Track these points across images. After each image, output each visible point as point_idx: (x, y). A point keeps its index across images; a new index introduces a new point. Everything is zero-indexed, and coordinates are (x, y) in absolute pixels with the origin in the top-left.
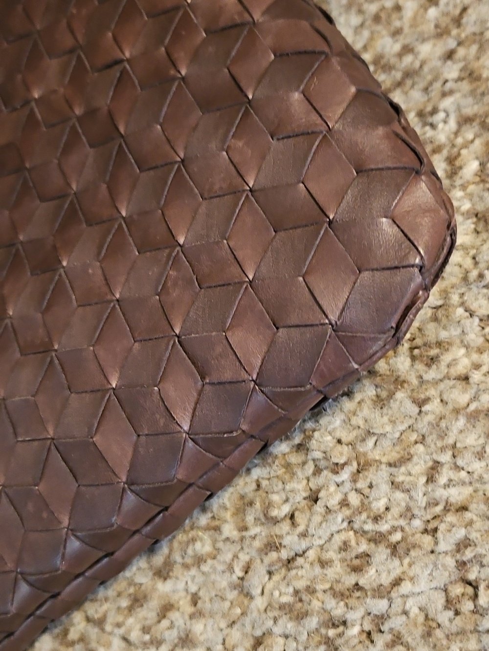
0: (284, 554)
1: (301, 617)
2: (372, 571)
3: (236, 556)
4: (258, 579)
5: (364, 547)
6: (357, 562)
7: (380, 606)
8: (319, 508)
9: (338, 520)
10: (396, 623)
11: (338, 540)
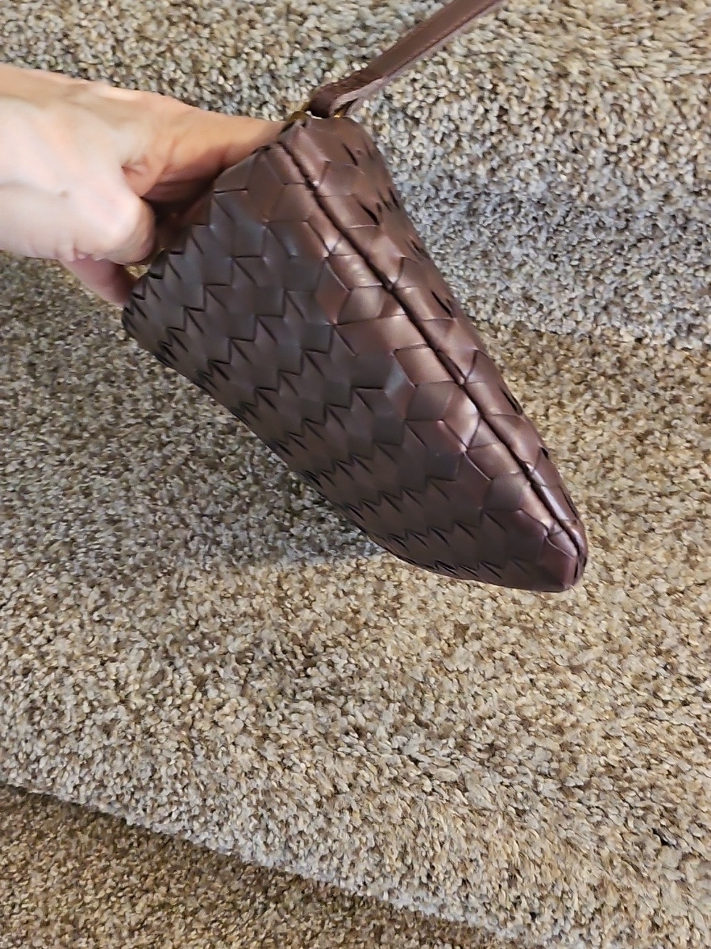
0: (652, 714)
1: (640, 744)
2: (692, 752)
3: (622, 695)
4: (629, 713)
5: (695, 740)
6: (686, 744)
7: (686, 767)
8: (685, 709)
9: (691, 723)
10: (689, 779)
11: (683, 728)
